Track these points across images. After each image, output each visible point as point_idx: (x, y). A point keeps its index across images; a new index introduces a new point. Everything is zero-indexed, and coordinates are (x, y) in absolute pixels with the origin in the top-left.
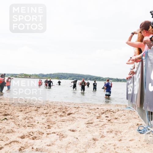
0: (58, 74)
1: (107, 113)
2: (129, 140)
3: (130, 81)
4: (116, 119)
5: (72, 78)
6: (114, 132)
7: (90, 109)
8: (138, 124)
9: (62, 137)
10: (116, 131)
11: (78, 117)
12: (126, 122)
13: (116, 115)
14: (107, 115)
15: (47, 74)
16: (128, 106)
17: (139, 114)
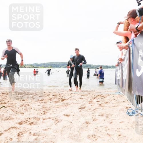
0: (51, 63)
1: (98, 98)
2: (119, 122)
3: (119, 67)
4: (107, 103)
5: (64, 67)
6: (105, 116)
7: (82, 95)
8: (127, 108)
9: (57, 121)
10: (107, 115)
11: (72, 102)
12: (116, 106)
13: (106, 100)
14: (98, 100)
15: (41, 64)
16: (118, 91)
17: (128, 98)
